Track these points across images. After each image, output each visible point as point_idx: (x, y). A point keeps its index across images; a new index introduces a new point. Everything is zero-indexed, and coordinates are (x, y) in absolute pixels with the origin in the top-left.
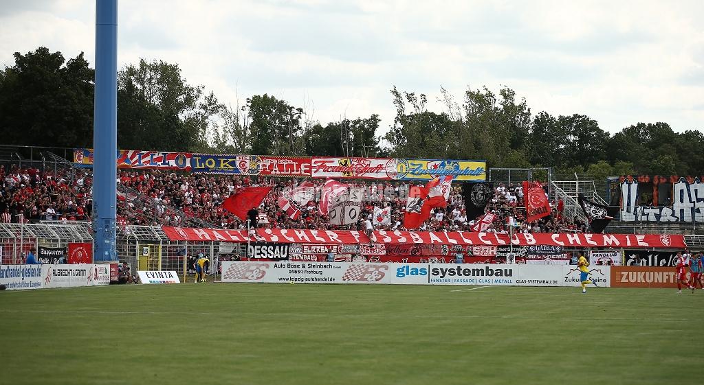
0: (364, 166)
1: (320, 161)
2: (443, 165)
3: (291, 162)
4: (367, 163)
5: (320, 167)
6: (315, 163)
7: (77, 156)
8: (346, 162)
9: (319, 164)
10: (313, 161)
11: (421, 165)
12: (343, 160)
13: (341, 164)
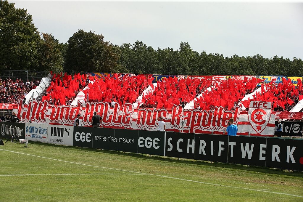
0: (239, 79)
1: (217, 78)
2: (279, 79)
3: (203, 78)
4: (240, 78)
5: (216, 80)
6: (214, 78)
7: (88, 76)
8: (229, 77)
9: (216, 79)
10: (213, 77)
11: (268, 79)
12: (228, 77)
13: (227, 78)
